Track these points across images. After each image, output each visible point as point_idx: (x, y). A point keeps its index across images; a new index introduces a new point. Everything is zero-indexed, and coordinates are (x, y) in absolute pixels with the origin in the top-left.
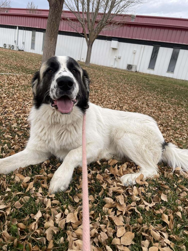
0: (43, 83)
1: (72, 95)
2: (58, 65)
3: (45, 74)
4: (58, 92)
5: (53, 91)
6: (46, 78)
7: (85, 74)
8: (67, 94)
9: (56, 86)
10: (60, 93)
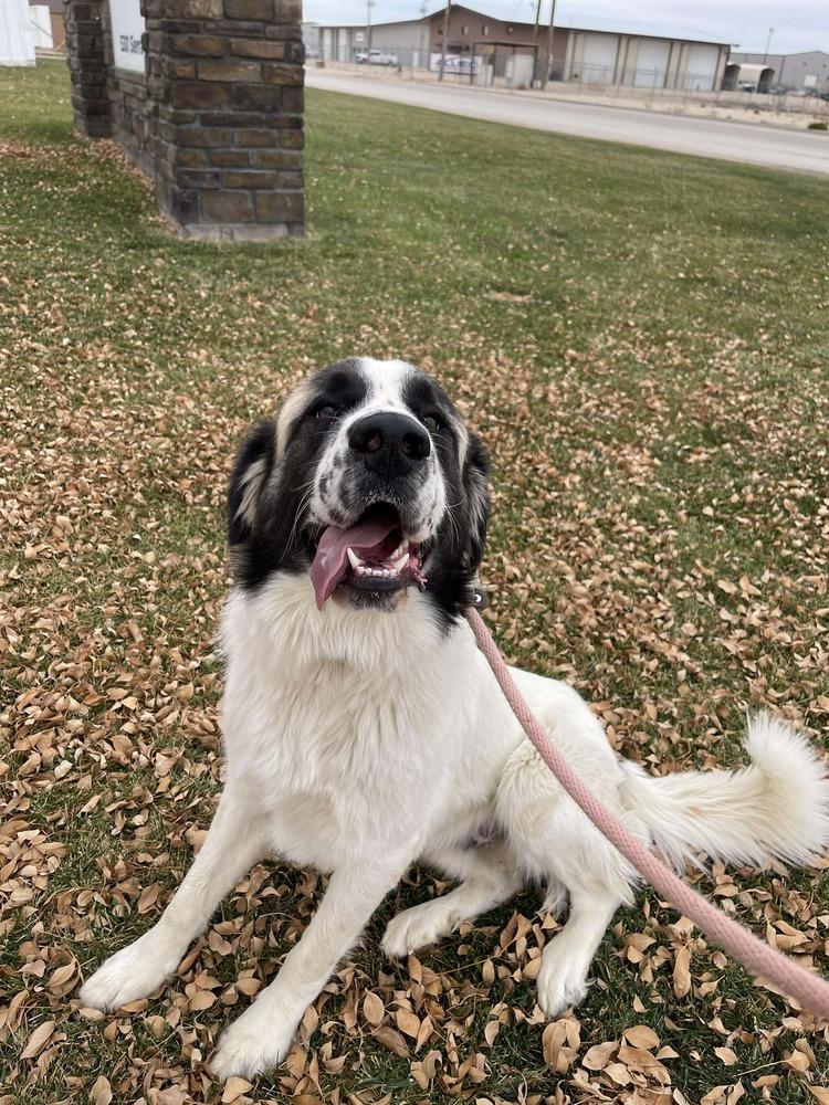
0: (285, 469)
1: (415, 503)
2: (364, 386)
3: (296, 427)
4: (351, 486)
5: (328, 483)
6: (301, 444)
7: (477, 458)
8: (396, 494)
9: (342, 455)
10: (363, 489)
